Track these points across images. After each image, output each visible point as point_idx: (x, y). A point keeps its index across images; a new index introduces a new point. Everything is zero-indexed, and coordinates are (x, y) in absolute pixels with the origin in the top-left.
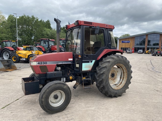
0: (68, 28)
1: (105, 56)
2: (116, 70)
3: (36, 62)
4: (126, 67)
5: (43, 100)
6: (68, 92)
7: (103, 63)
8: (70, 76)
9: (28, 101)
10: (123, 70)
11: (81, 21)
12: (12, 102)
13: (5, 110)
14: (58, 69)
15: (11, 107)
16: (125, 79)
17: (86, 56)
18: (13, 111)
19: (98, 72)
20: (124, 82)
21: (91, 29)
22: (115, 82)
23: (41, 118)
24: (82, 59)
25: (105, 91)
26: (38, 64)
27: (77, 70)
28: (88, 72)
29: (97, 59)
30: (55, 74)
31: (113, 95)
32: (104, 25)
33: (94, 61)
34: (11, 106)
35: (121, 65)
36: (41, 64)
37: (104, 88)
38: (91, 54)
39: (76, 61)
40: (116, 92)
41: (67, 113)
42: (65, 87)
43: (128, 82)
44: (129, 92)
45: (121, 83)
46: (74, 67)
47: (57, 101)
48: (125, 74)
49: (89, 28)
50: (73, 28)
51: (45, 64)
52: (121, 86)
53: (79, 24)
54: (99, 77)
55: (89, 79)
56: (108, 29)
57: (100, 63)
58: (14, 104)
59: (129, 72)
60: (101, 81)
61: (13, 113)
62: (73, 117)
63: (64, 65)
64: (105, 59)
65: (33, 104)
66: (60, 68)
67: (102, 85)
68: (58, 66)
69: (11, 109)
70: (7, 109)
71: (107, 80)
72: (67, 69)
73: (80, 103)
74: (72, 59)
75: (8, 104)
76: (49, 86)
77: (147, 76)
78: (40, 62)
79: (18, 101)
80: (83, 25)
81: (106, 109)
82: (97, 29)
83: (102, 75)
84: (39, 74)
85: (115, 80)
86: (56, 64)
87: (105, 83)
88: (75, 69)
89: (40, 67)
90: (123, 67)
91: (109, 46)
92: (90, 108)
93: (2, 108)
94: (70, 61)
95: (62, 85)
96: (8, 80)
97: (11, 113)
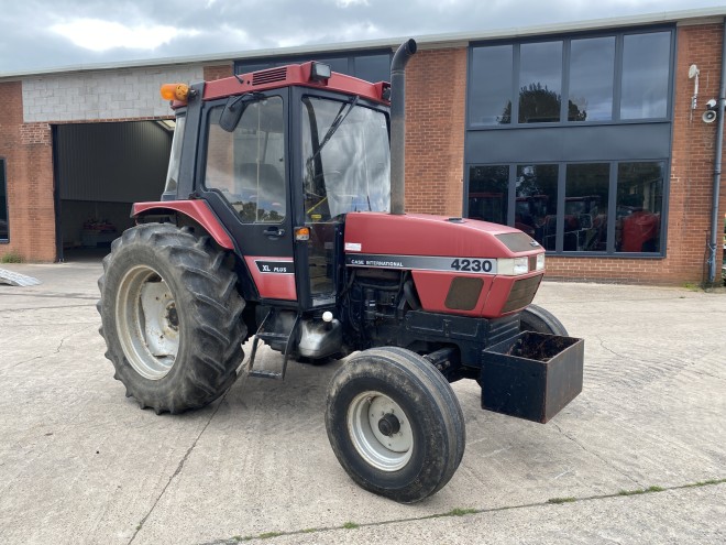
34: (618, 480)
58: (599, 485)
97: (636, 457)
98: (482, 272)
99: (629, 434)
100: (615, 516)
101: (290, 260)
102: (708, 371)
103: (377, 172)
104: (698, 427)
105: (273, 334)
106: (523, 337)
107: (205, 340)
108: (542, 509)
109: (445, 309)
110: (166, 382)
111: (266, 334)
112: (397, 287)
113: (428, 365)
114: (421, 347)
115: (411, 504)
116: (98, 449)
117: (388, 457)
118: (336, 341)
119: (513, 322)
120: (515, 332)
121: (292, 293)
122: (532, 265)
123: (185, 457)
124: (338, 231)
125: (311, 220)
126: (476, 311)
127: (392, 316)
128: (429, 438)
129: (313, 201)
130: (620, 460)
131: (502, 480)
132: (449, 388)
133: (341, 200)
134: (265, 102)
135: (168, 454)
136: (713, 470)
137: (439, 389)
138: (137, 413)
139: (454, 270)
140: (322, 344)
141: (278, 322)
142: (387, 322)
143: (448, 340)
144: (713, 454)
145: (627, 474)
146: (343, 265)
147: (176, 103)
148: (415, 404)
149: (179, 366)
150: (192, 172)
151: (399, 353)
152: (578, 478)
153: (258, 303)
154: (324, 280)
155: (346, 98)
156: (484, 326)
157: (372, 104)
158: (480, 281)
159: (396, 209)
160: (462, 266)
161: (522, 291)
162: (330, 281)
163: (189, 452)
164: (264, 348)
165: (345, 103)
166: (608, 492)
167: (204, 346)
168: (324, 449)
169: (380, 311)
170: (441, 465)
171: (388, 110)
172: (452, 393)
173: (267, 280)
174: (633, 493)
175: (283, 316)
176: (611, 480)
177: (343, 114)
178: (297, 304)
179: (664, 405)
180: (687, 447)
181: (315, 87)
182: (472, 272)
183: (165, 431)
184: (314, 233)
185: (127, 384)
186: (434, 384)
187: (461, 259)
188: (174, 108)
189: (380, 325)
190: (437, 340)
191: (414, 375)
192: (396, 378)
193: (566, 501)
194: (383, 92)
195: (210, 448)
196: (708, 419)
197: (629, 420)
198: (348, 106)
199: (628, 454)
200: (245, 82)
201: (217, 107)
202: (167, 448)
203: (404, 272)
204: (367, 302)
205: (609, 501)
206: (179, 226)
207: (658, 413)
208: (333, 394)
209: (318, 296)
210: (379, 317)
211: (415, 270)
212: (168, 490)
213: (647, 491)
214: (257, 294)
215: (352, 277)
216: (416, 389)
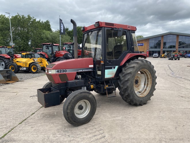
0: (85, 31)
1: (128, 61)
2: (139, 76)
3: (55, 70)
4: (150, 72)
5: (69, 111)
6: (94, 101)
7: (127, 69)
8: (91, 85)
9: (46, 115)
10: (147, 75)
11: (101, 23)
12: (28, 117)
13: (24, 125)
14: (79, 78)
15: (29, 122)
16: (150, 86)
17: (109, 61)
18: (33, 126)
19: (122, 78)
20: (148, 89)
21: (113, 31)
22: (139, 89)
23: (67, 131)
24: (104, 65)
25: (130, 99)
26: (58, 73)
27: (99, 77)
28: (111, 79)
29: (121, 65)
30: (76, 83)
31: (138, 103)
32: (126, 26)
33: (117, 67)
35: (145, 71)
36: (60, 72)
37: (129, 96)
38: (114, 59)
39: (97, 67)
40: (141, 99)
41: (93, 124)
42: (90, 96)
43: (153, 89)
44: (154, 100)
45: (146, 90)
46: (95, 75)
47: (81, 112)
48: (150, 80)
49: (111, 31)
50: (92, 30)
51: (64, 72)
52: (146, 94)
53: (100, 25)
54: (123, 84)
55: (112, 87)
56: (130, 31)
57: (123, 69)
58: (31, 119)
59: (154, 78)
60: (126, 88)
61: (34, 128)
62: (101, 127)
63: (84, 73)
64: (129, 65)
65: (53, 118)
66: (80, 76)
67: (127, 93)
68: (78, 73)
69: (30, 124)
70: (25, 124)
71: (132, 88)
72: (87, 77)
73: (105, 114)
74: (92, 66)
75: (24, 119)
76: (74, 95)
77: (168, 82)
78: (59, 70)
79: (34, 115)
80: (105, 27)
81: (134, 118)
82: (120, 31)
83: (126, 82)
84: (58, 83)
85: (139, 87)
86: (76, 72)
87: (131, 90)
88: (96, 77)
89: (60, 75)
90: (148, 72)
91: (132, 50)
92: (117, 118)
93: (19, 124)
94: (91, 68)
95: (88, 94)
96: (13, 93)
97: (32, 128)
130: (34, 125)
145: (29, 123)
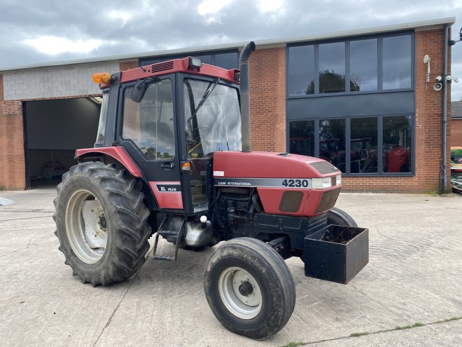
34: (395, 320)
58: (383, 323)
97: (405, 304)
98: (302, 187)
99: (400, 289)
100: (394, 343)
101: (178, 183)
102: (447, 247)
103: (232, 126)
104: (443, 283)
105: (168, 232)
106: (329, 228)
107: (124, 237)
108: (347, 341)
109: (279, 212)
110: (99, 265)
111: (164, 232)
112: (248, 199)
113: (270, 248)
114: (265, 237)
115: (262, 341)
116: (54, 311)
117: (246, 309)
118: (209, 235)
119: (323, 219)
120: (325, 225)
121: (180, 205)
122: (334, 182)
123: (113, 315)
124: (209, 164)
125: (191, 157)
126: (300, 212)
127: (245, 217)
128: (272, 297)
129: (192, 146)
130: (395, 307)
131: (320, 322)
132: (284, 263)
133: (211, 144)
134: (160, 83)
135: (101, 313)
136: (454, 311)
137: (278, 264)
138: (80, 286)
139: (284, 187)
140: (200, 237)
141: (171, 223)
142: (242, 221)
143: (282, 232)
144: (454, 301)
145: (400, 316)
146: (213, 185)
147: (103, 85)
148: (262, 274)
149: (108, 254)
150: (114, 129)
151: (251, 241)
152: (369, 319)
153: (158, 212)
154: (201, 195)
155: (211, 80)
156: (304, 222)
157: (228, 83)
158: (301, 193)
159: (245, 149)
160: (289, 184)
161: (328, 199)
162: (204, 196)
163: (115, 311)
164: (162, 241)
165: (211, 83)
166: (389, 328)
167: (124, 241)
168: (204, 306)
169: (237, 214)
170: (280, 314)
171: (238, 87)
172: (286, 266)
173: (164, 197)
174: (405, 328)
175: (174, 219)
176: (390, 320)
177: (210, 89)
178: (183, 212)
179: (420, 270)
180: (437, 296)
181: (191, 73)
182: (296, 187)
183: (99, 298)
184: (193, 165)
185: (74, 267)
186: (274, 261)
187: (288, 180)
188: (102, 88)
189: (237, 223)
190: (275, 232)
191: (261, 256)
192: (250, 258)
193: (362, 334)
194: (235, 75)
195: (128, 308)
196: (449, 278)
197: (399, 280)
198: (213, 85)
199: (400, 303)
200: (147, 71)
201: (129, 87)
202: (101, 309)
203: (252, 188)
204: (229, 209)
205: (390, 334)
206: (106, 163)
207: (417, 275)
208: (209, 269)
209: (197, 206)
210: (237, 219)
211: (259, 187)
212: (102, 337)
213: (414, 326)
214: (157, 205)
215: (219, 193)
216: (263, 264)
